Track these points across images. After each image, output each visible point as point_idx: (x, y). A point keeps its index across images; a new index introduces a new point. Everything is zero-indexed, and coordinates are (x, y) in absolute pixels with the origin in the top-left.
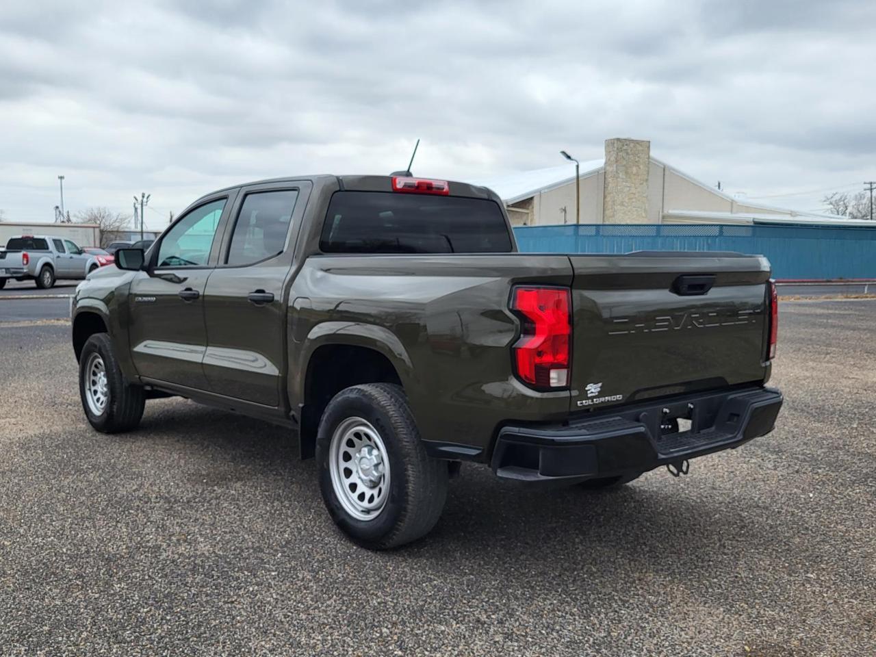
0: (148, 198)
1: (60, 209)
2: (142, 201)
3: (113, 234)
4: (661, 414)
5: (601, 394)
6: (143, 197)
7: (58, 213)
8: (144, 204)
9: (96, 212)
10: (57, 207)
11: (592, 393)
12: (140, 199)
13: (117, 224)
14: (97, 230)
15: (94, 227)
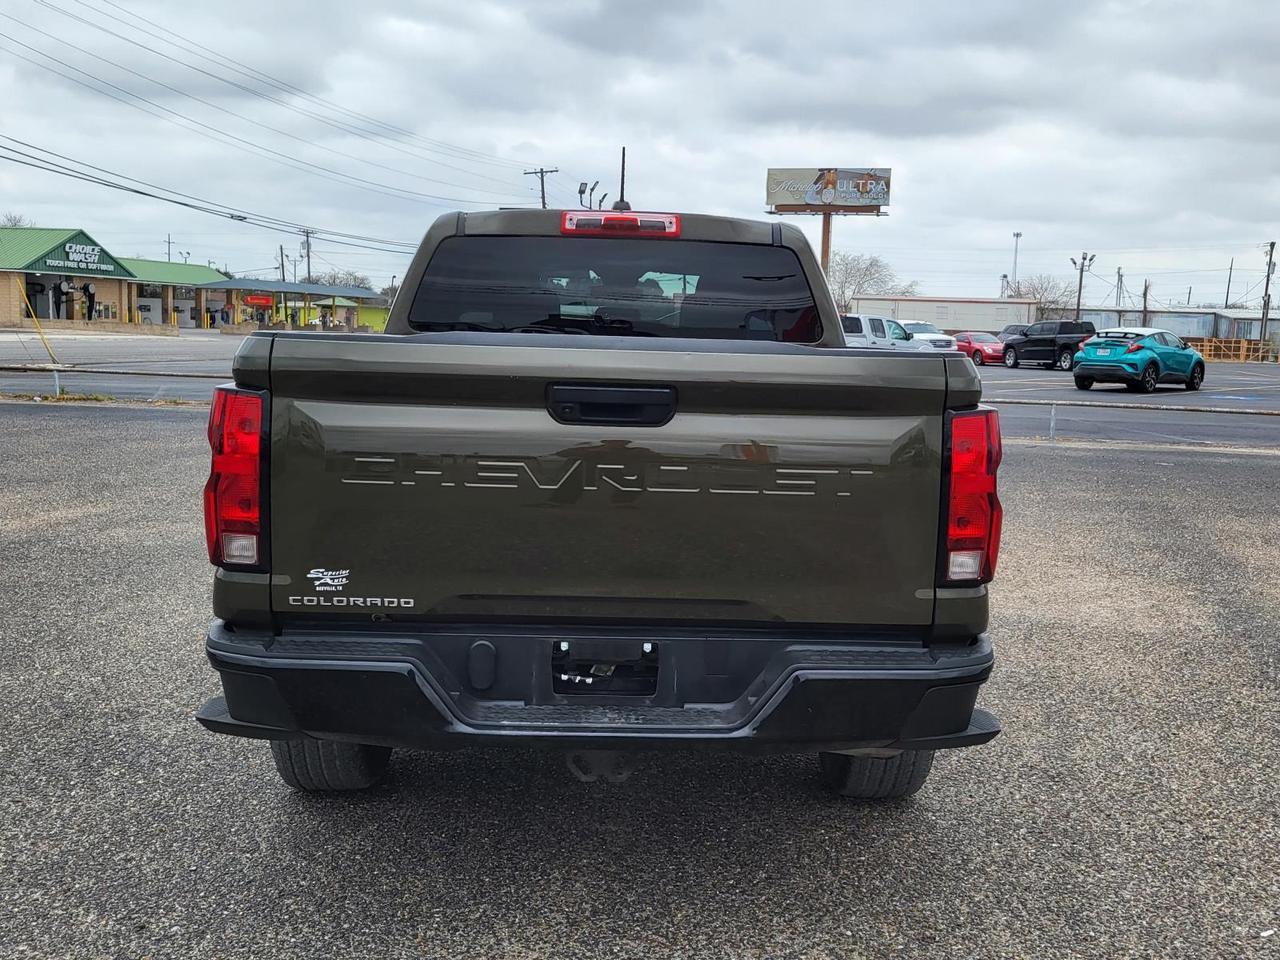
0: (1091, 260)
1: (1009, 278)
2: (1083, 263)
3: (1056, 314)
4: (550, 651)
5: (347, 591)
6: (1084, 259)
7: (1005, 283)
8: (1086, 268)
9: (1036, 282)
10: (1005, 276)
11: (326, 584)
12: (1079, 261)
13: (1065, 299)
14: (1033, 307)
15: (1029, 304)
